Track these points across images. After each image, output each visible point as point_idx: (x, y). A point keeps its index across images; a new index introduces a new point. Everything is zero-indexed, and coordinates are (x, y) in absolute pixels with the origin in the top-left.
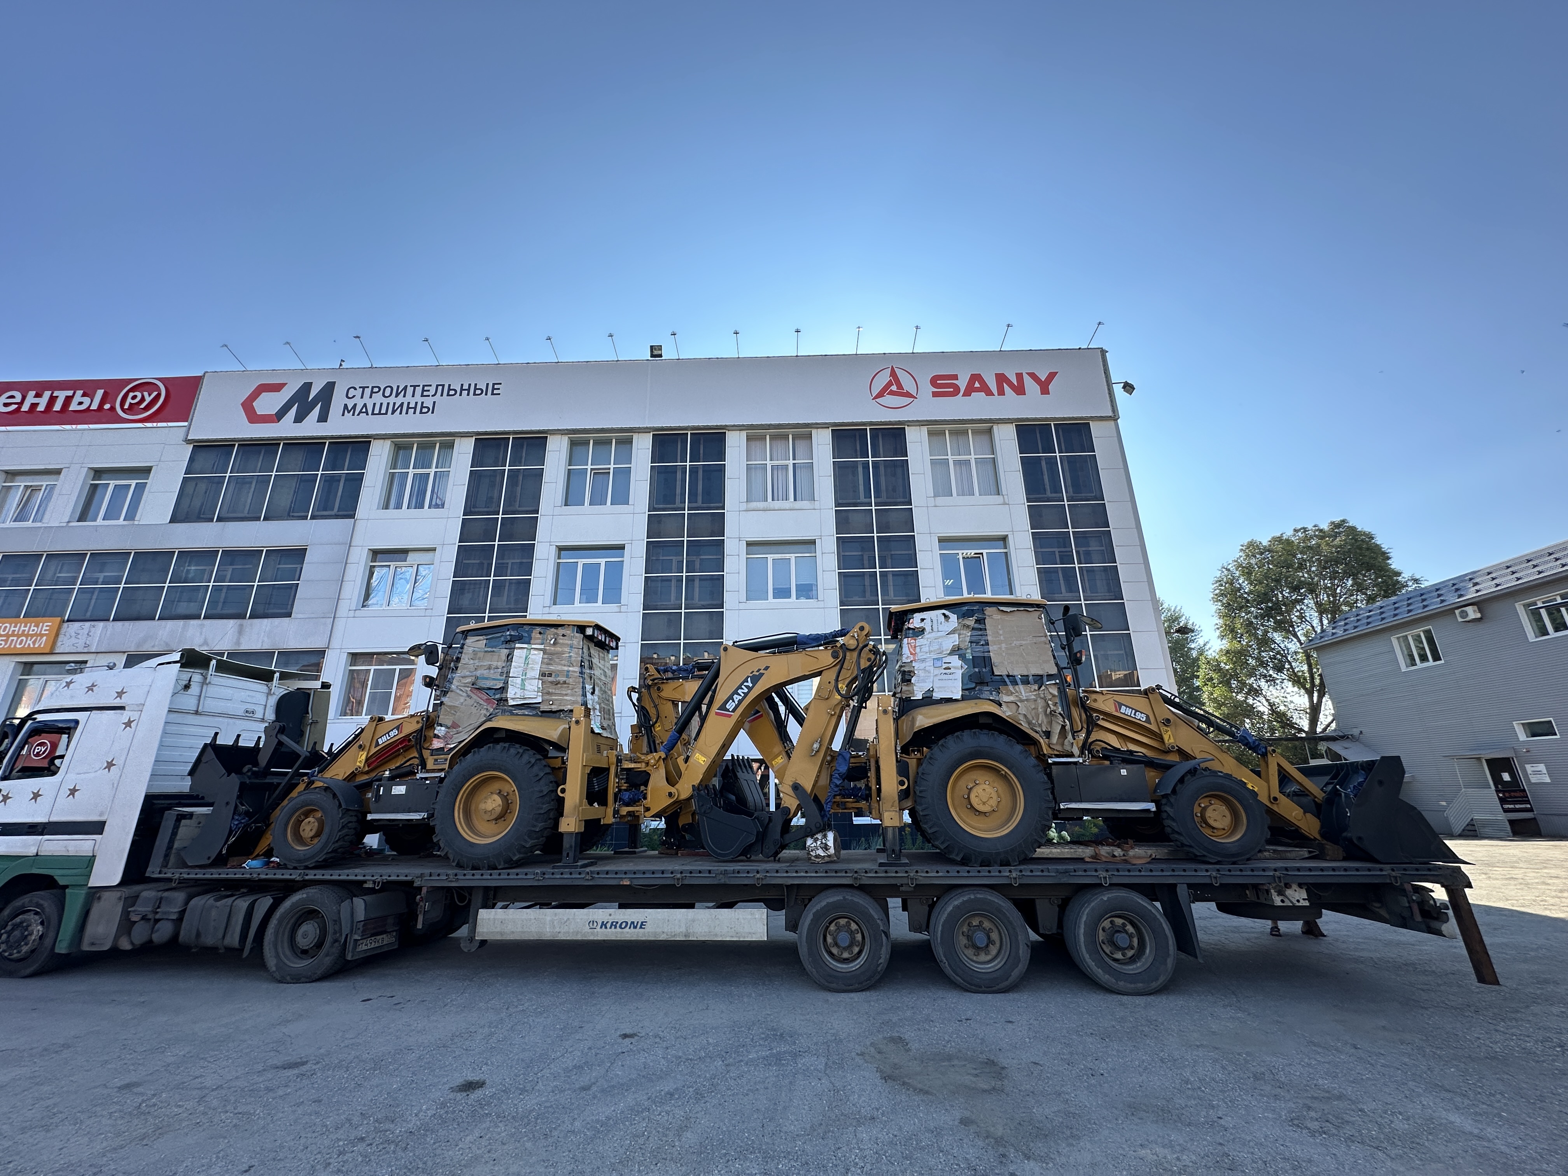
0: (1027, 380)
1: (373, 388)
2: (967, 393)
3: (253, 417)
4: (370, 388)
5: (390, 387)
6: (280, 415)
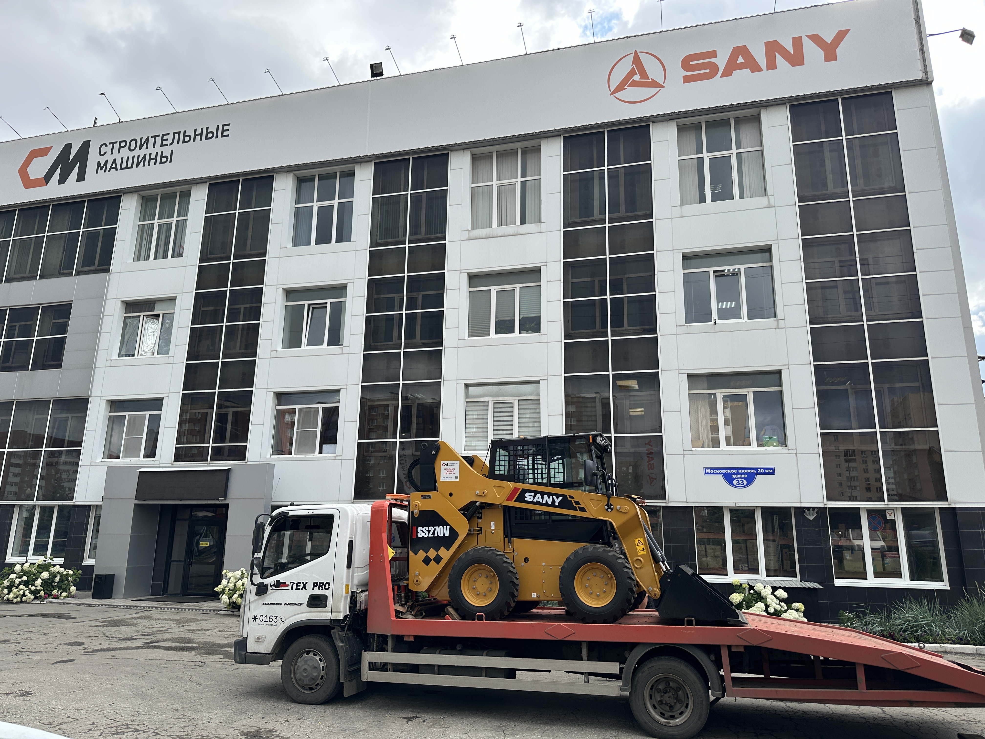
0: (808, 45)
1: (120, 142)
2: (727, 73)
3: (28, 182)
4: (118, 143)
5: (136, 140)
6: (48, 178)
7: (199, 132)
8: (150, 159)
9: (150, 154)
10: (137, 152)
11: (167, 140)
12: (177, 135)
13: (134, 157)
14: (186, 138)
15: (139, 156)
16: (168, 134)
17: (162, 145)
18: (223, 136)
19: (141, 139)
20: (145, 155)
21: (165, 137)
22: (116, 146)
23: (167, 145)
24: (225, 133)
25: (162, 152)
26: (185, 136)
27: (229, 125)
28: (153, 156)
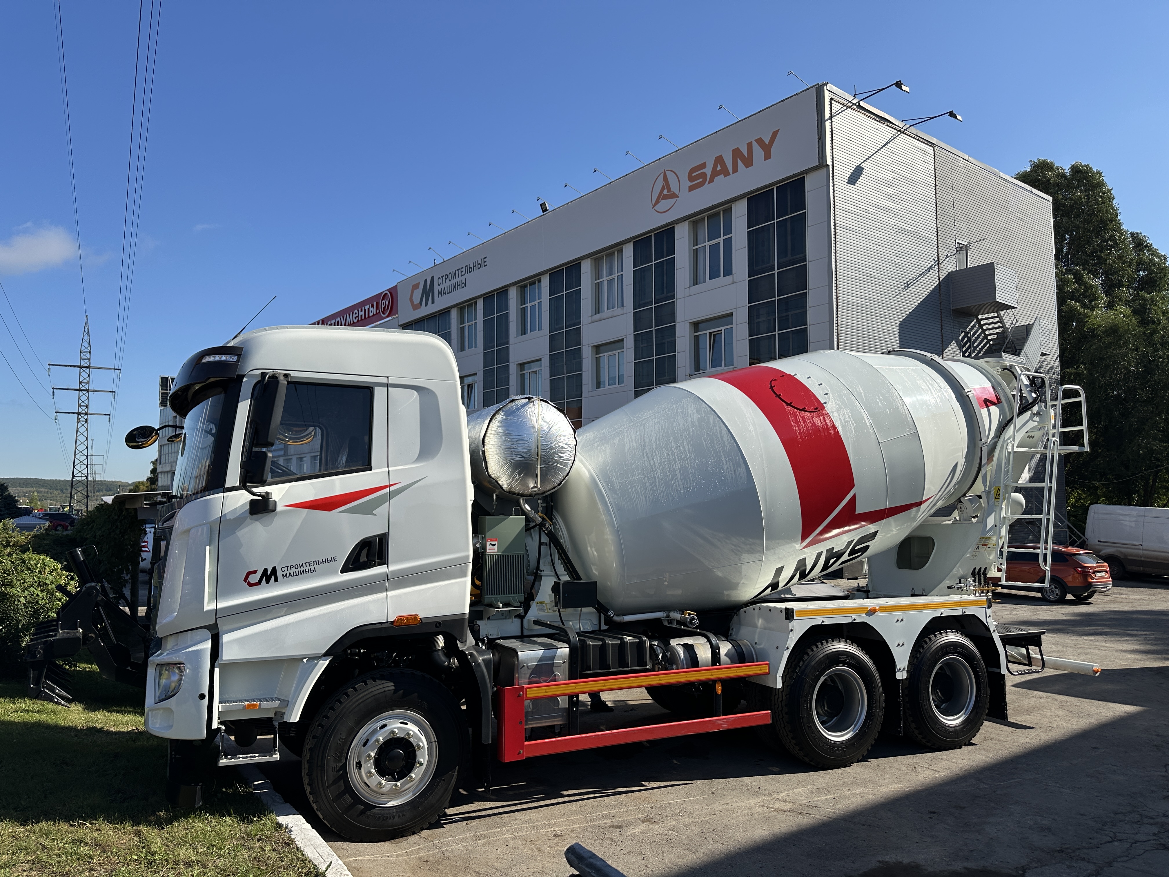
0: (755, 148)
2: (711, 181)
3: (414, 306)
4: (445, 276)
5: (450, 273)
6: (421, 303)
7: (475, 265)
8: (458, 285)
9: (457, 282)
10: (452, 282)
12: (466, 268)
13: (451, 285)
14: (469, 269)
15: (453, 284)
16: (463, 267)
17: (462, 276)
18: (484, 266)
19: (453, 272)
20: (455, 283)
21: (462, 270)
22: (444, 278)
24: (485, 264)
25: (462, 280)
26: (470, 268)
27: (486, 258)
28: (459, 283)
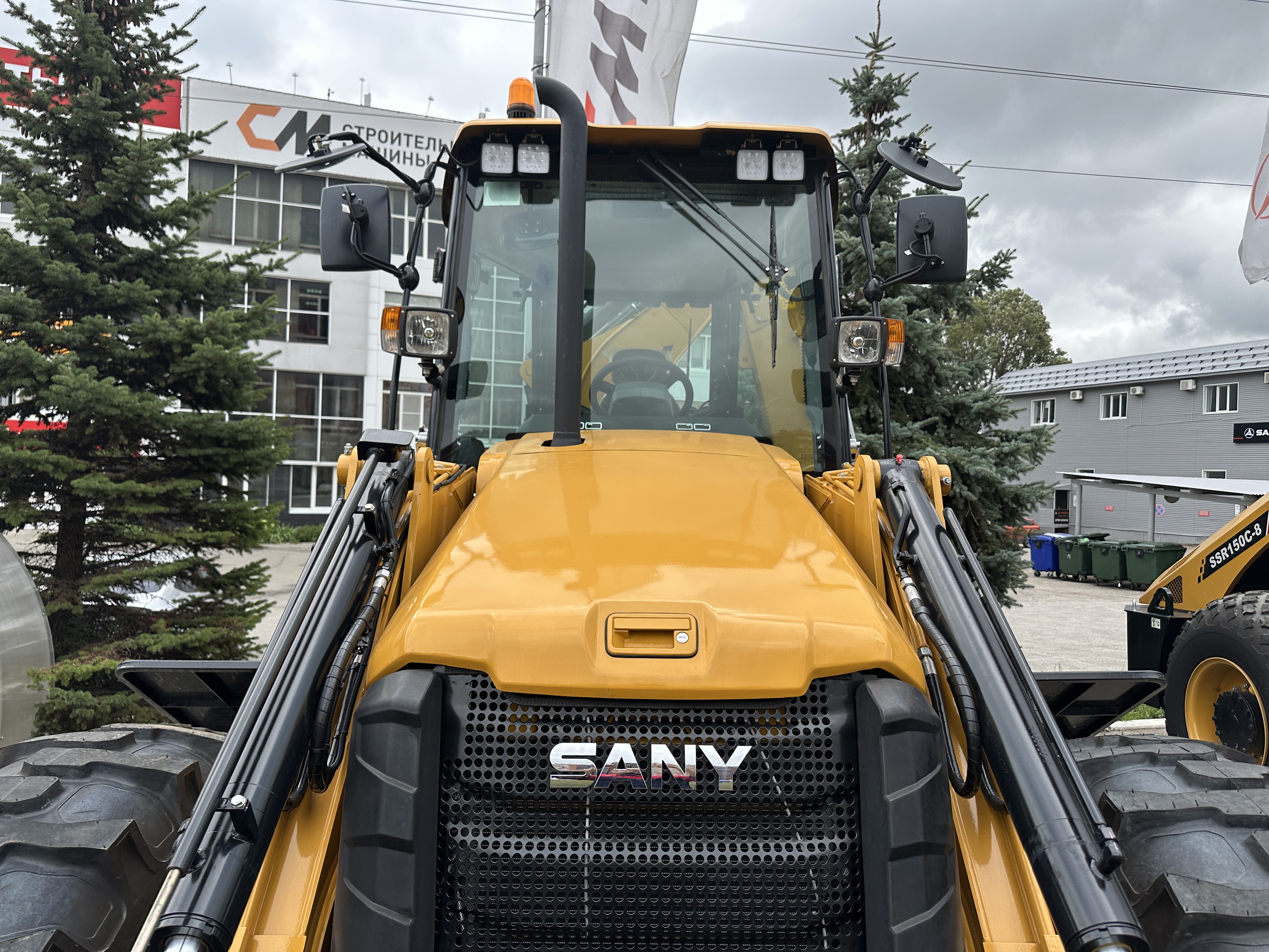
1: (368, 129)
3: (254, 142)
4: (365, 130)
5: (387, 133)
6: (281, 142)
8: (405, 158)
9: (405, 153)
10: (388, 145)
11: (421, 143)
12: (432, 142)
13: (385, 150)
15: (391, 151)
16: (422, 137)
17: (416, 147)
19: (392, 133)
20: (398, 153)
21: (419, 139)
23: (422, 148)
25: (417, 155)
26: (440, 145)
28: (408, 155)
